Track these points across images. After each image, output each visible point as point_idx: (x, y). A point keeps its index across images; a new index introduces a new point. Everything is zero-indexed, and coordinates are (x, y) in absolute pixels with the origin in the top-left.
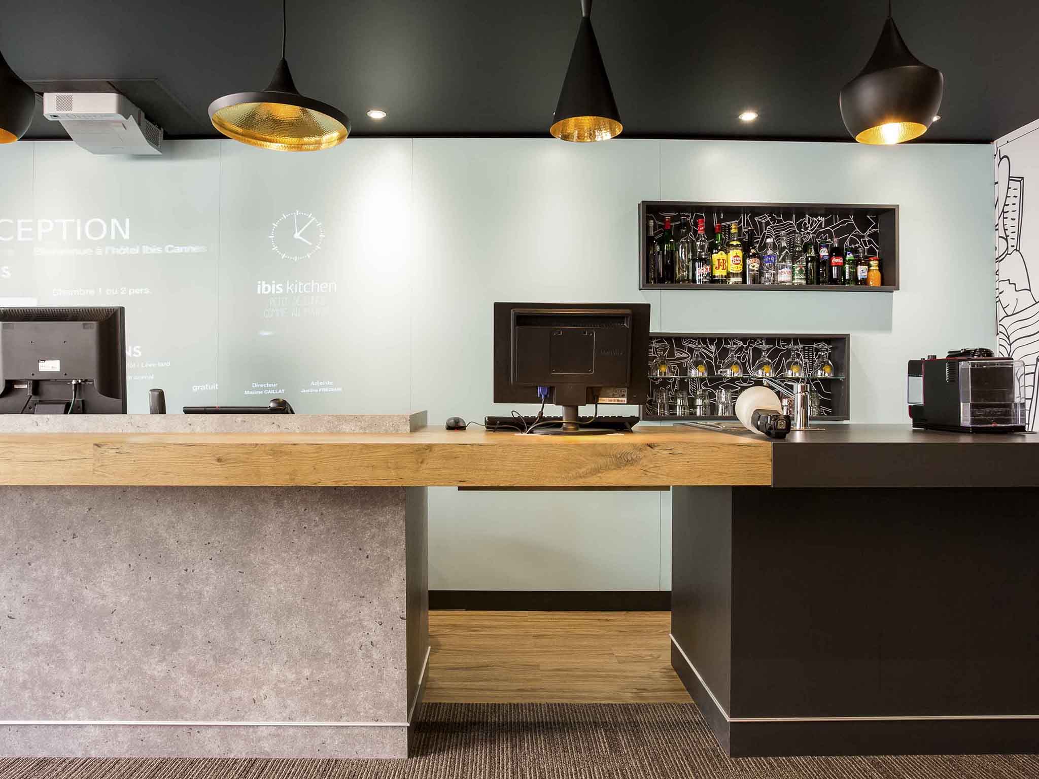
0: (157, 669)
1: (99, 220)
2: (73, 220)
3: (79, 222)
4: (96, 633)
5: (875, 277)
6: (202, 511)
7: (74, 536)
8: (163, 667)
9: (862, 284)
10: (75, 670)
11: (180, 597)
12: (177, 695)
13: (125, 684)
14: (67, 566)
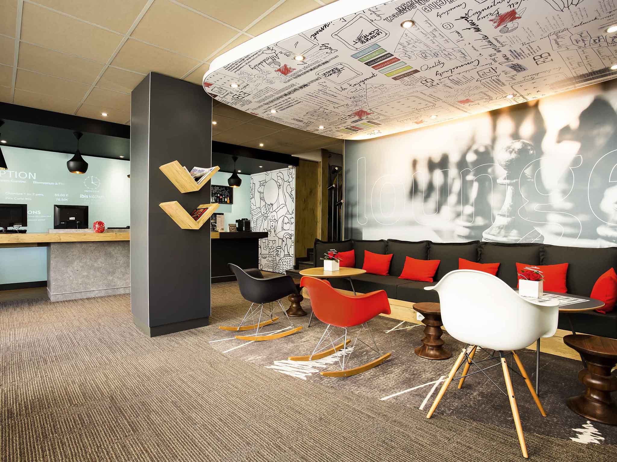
0: (111, 278)
1: (23, 172)
3: (16, 172)
4: (97, 272)
5: (228, 202)
6: (120, 247)
7: (92, 253)
8: (112, 277)
9: (226, 203)
10: (92, 280)
11: (115, 264)
12: (115, 283)
13: (104, 281)
14: (90, 259)
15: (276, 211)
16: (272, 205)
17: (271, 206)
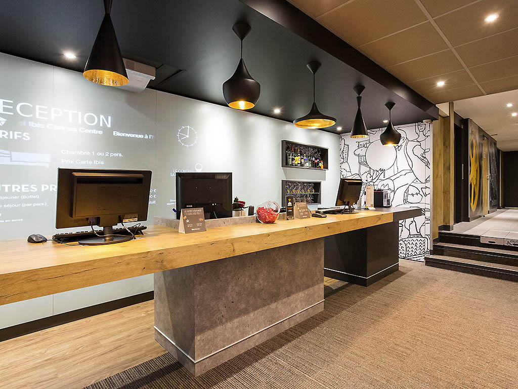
1: (92, 114)
2: (76, 112)
3: (80, 113)
5: (322, 167)
15: (392, 178)
16: (383, 171)
17: (380, 173)
